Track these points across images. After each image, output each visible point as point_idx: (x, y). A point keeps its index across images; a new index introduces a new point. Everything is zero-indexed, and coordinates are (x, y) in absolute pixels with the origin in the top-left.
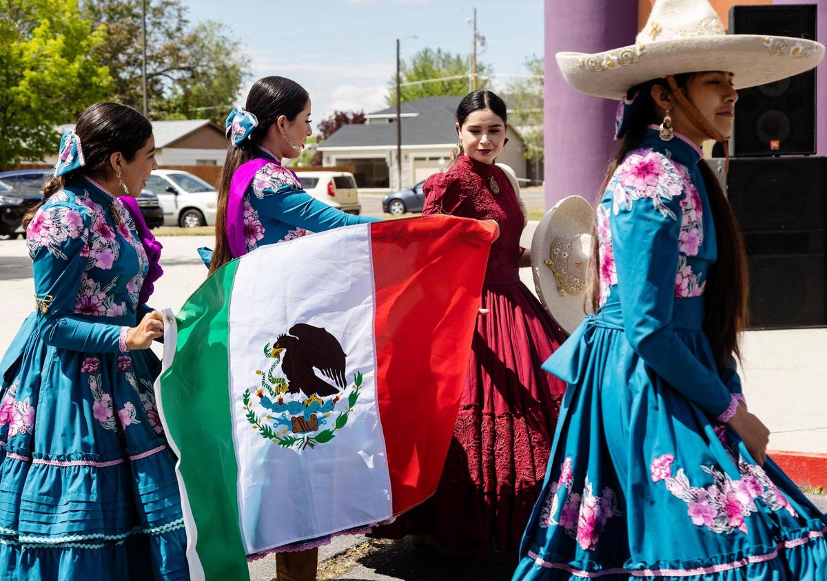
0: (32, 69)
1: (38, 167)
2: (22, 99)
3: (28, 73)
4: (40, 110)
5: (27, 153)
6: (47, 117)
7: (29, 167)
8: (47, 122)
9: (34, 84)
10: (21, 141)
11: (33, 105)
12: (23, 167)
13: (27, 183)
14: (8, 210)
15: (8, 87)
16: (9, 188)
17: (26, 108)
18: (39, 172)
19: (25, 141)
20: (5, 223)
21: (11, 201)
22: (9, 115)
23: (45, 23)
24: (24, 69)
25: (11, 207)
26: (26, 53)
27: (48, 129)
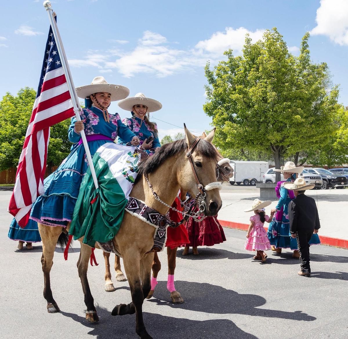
0: (340, 139)
1: (340, 167)
2: (335, 147)
3: (338, 140)
4: (341, 150)
5: (337, 163)
6: (344, 152)
7: (338, 167)
8: (343, 154)
9: (340, 143)
10: (336, 160)
11: (339, 149)
12: (335, 167)
13: (338, 172)
14: (332, 180)
15: (332, 144)
16: (333, 173)
17: (337, 150)
18: (341, 169)
19: (337, 160)
20: (331, 184)
21: (333, 178)
22: (332, 152)
23: (343, 125)
24: (337, 138)
25: (333, 179)
26: (338, 134)
27: (344, 156)
